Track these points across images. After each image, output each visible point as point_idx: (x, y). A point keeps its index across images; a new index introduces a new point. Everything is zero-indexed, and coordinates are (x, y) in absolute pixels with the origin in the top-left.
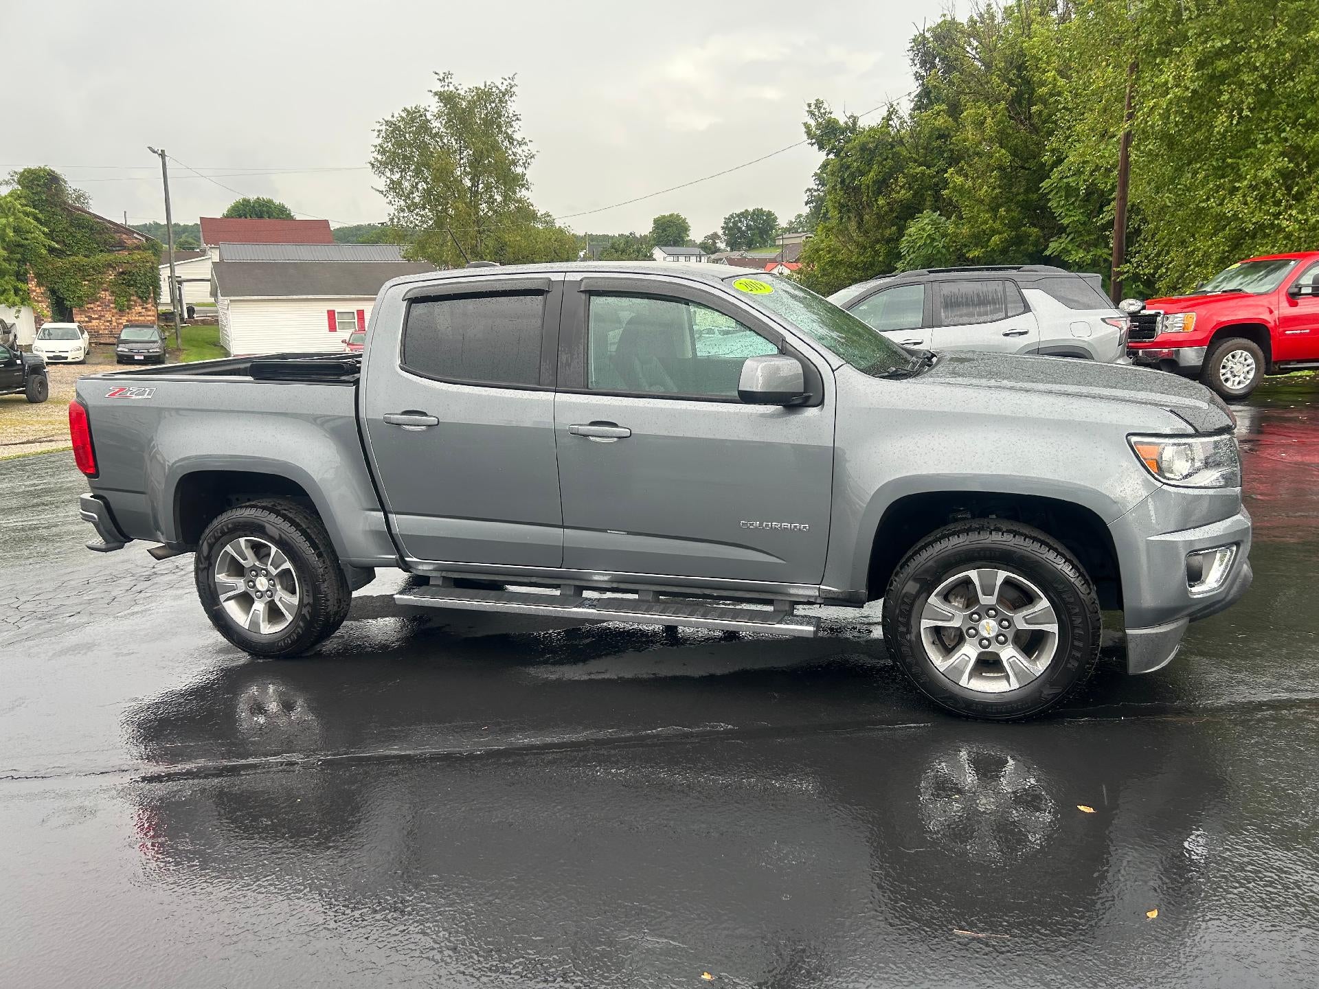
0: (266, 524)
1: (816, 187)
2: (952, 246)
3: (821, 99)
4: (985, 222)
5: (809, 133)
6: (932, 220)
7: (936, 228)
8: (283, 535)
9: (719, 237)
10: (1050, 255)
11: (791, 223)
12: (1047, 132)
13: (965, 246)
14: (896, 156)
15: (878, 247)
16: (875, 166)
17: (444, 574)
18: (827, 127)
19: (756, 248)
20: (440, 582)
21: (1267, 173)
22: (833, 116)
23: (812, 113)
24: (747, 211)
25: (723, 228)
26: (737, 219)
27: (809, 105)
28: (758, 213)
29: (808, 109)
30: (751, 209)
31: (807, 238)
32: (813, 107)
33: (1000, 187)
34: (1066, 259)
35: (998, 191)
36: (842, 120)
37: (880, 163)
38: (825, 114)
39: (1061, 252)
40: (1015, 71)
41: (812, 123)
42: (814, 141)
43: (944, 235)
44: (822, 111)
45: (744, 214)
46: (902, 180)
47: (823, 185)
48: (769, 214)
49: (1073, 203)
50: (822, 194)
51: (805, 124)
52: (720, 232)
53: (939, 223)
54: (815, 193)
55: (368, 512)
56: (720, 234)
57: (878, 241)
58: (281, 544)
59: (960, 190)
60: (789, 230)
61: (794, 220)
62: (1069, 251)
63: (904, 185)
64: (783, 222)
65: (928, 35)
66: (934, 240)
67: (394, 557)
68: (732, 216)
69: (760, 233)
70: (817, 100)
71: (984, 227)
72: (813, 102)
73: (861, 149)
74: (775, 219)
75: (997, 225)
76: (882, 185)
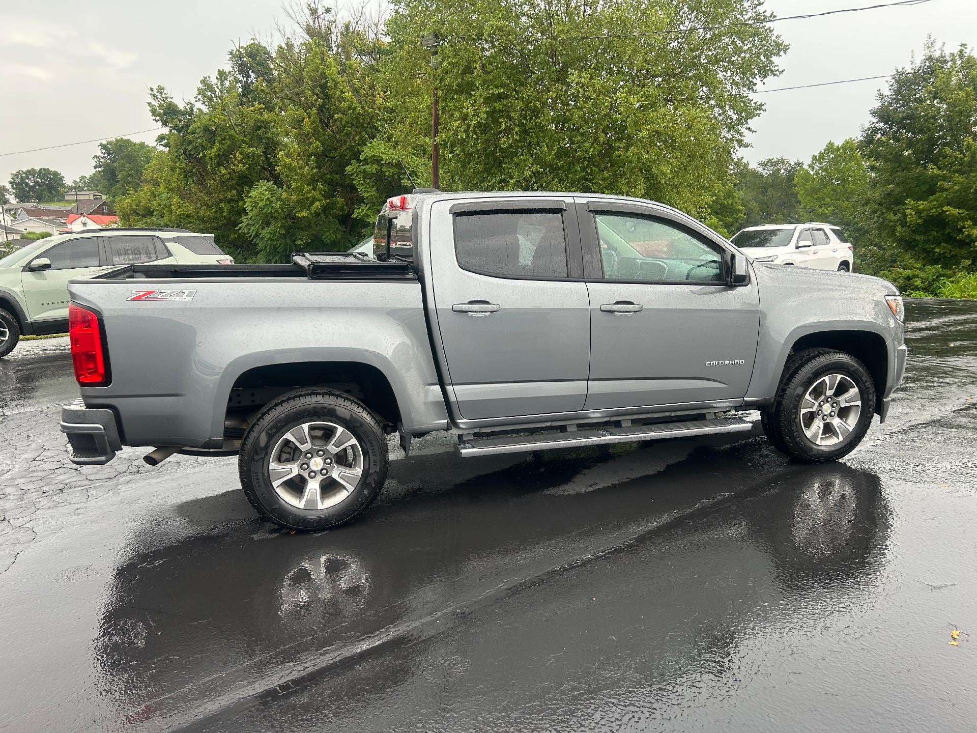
0: (337, 408)
1: (102, 156)
2: (285, 208)
3: (162, 86)
4: (309, 192)
5: (154, 112)
6: (268, 187)
7: (272, 194)
8: (354, 415)
9: (7, 191)
10: (356, 218)
11: (76, 182)
12: (346, 133)
13: (294, 208)
14: (231, 137)
15: (222, 205)
16: (217, 144)
17: (476, 430)
18: (169, 109)
19: (43, 202)
20: (472, 438)
21: (527, 174)
22: (173, 100)
23: (154, 96)
24: (33, 169)
25: (11, 182)
26: (24, 175)
27: (152, 90)
28: (44, 173)
29: (150, 92)
30: (37, 168)
31: (94, 195)
32: (155, 92)
33: (316, 167)
34: (368, 220)
35: (315, 170)
36: (181, 106)
37: (220, 142)
38: (166, 98)
39: (364, 215)
40: (318, 89)
41: (154, 103)
42: (157, 118)
43: (278, 199)
44: (164, 96)
45: (31, 172)
46: (239, 156)
47: (109, 154)
48: (56, 174)
49: (368, 183)
50: (108, 161)
51: (149, 104)
52: (8, 186)
53: (274, 190)
54: (102, 160)
55: (427, 387)
56: (7, 188)
57: (221, 201)
58: (348, 424)
59: (289, 167)
60: (77, 188)
61: (78, 181)
62: (370, 216)
63: (241, 160)
64: (69, 181)
65: (243, 51)
66: (271, 202)
67: (446, 421)
68: (18, 173)
69: (48, 189)
70: (159, 86)
71: (308, 196)
72: (155, 88)
73: (204, 130)
74: (62, 179)
75: (318, 196)
76: (223, 159)
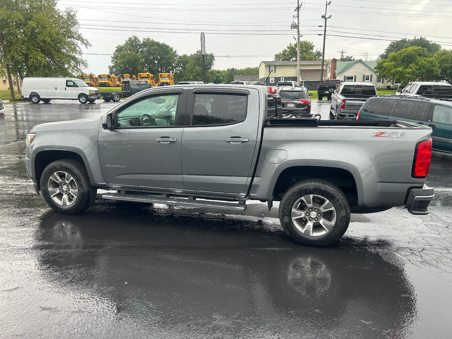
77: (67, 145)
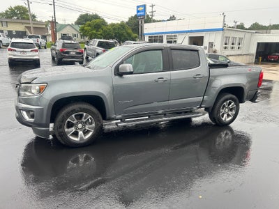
77: (84, 90)
